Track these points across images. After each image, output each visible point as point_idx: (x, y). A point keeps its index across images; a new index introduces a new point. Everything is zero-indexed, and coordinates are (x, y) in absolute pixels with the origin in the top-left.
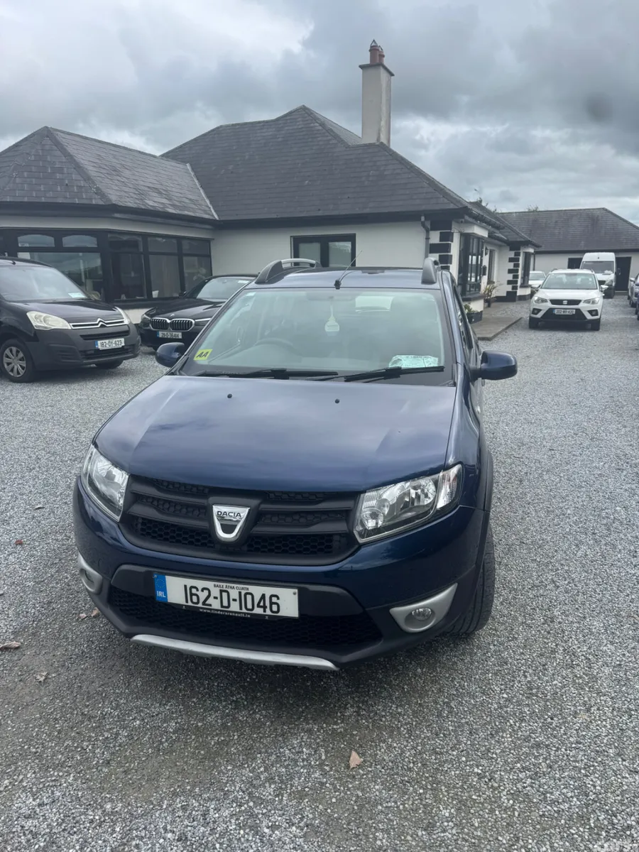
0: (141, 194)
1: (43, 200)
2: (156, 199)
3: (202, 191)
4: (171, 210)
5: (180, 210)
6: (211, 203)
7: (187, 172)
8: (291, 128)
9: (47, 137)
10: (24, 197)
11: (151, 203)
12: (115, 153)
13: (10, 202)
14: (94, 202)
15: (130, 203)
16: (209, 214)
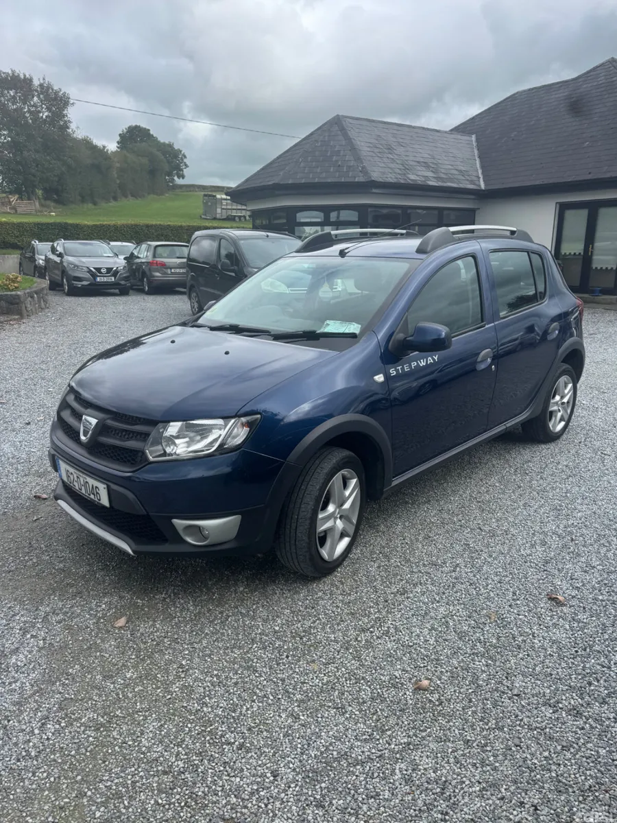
0: (407, 168)
1: (316, 180)
2: (420, 173)
3: (478, 162)
4: (431, 183)
5: (443, 182)
6: (483, 173)
7: (470, 143)
8: (590, 85)
9: (336, 124)
10: (302, 178)
11: (413, 177)
12: (395, 132)
13: (291, 184)
14: (356, 180)
15: (391, 178)
16: (474, 184)
